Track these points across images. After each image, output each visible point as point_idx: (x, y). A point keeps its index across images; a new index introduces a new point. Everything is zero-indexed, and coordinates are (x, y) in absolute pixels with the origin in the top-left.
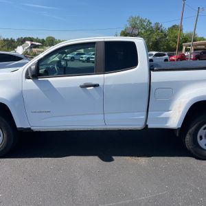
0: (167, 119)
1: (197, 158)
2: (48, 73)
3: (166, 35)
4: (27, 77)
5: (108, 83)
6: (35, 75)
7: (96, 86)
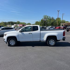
0: (44, 39)
1: (49, 46)
2: (23, 31)
3: (55, 21)
4: (20, 32)
5: (33, 33)
6: (21, 32)
7: (31, 33)
